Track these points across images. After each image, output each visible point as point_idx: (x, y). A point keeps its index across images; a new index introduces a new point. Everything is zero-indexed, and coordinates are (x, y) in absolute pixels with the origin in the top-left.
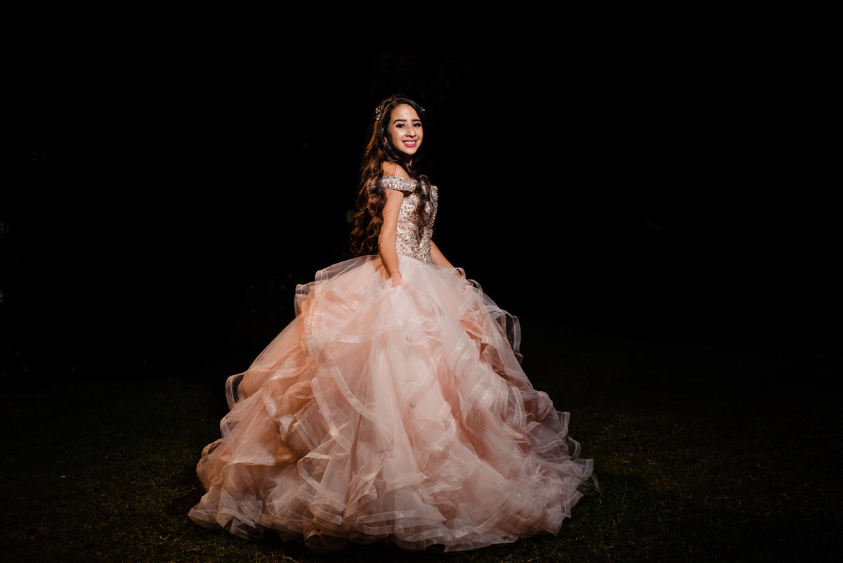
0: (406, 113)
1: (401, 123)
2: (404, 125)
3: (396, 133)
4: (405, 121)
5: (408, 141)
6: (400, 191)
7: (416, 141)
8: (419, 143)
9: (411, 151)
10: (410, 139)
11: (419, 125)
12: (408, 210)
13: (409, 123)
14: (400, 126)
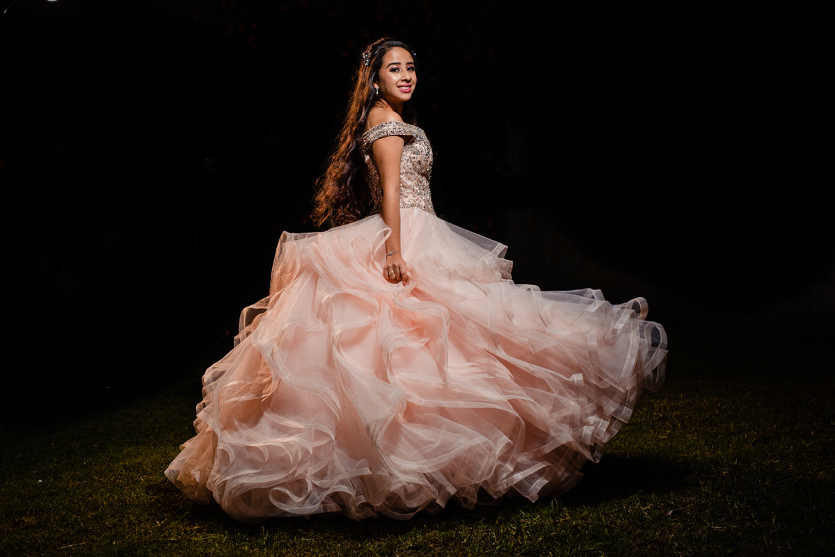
0: (398, 55)
1: (394, 66)
2: (398, 69)
3: (390, 78)
4: (399, 64)
5: (404, 86)
6: (399, 136)
7: (410, 86)
8: (413, 87)
9: (406, 97)
10: (404, 83)
11: (412, 68)
12: (413, 160)
13: (403, 67)
14: (393, 70)
